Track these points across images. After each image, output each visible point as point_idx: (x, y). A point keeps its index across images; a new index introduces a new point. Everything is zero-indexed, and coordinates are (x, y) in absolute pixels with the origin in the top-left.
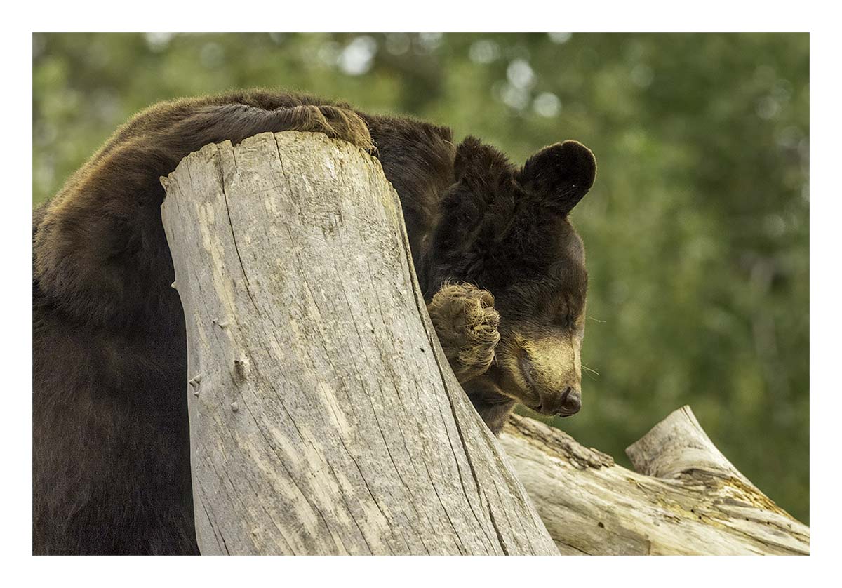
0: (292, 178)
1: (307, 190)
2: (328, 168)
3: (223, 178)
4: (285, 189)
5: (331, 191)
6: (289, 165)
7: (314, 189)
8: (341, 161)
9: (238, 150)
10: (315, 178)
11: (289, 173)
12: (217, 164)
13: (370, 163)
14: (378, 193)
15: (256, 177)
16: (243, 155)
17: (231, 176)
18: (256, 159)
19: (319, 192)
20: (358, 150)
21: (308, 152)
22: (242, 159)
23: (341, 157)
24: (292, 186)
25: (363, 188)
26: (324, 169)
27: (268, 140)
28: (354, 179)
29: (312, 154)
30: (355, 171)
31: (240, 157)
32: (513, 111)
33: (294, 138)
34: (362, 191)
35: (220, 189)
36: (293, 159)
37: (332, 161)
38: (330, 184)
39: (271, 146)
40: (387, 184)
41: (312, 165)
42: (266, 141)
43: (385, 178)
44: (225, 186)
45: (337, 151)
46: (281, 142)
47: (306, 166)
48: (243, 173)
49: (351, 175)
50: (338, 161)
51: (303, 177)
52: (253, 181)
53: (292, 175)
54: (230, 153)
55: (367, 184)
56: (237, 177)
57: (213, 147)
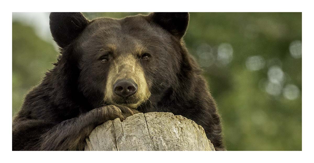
0: (154, 139)
1: (163, 145)
2: (174, 133)
3: (116, 139)
4: (151, 145)
5: (177, 145)
6: (153, 131)
7: (167, 144)
8: (182, 128)
9: (124, 124)
10: (168, 138)
11: (153, 135)
12: (112, 132)
13: (198, 129)
14: (203, 146)
15: (134, 138)
16: (127, 126)
17: (120, 138)
18: (134, 128)
19: (169, 146)
20: (191, 122)
21: (163, 124)
22: (127, 128)
23: (182, 126)
24: (155, 143)
25: (194, 143)
26: (172, 133)
27: (141, 117)
28: (189, 138)
29: (165, 125)
30: (189, 134)
31: (125, 127)
32: (272, 97)
33: (155, 117)
34: (194, 145)
35: (114, 145)
36: (154, 128)
37: (177, 129)
38: (176, 141)
39: (142, 121)
40: (208, 140)
41: (165, 131)
42: (139, 118)
43: (206, 137)
44: (117, 144)
45: (180, 123)
46: (148, 119)
47: (162, 131)
48: (127, 137)
49: (187, 136)
50: (180, 129)
51: (161, 138)
52: (133, 140)
53: (154, 137)
54: (120, 125)
55: (196, 141)
56: (123, 138)
57: (110, 123)
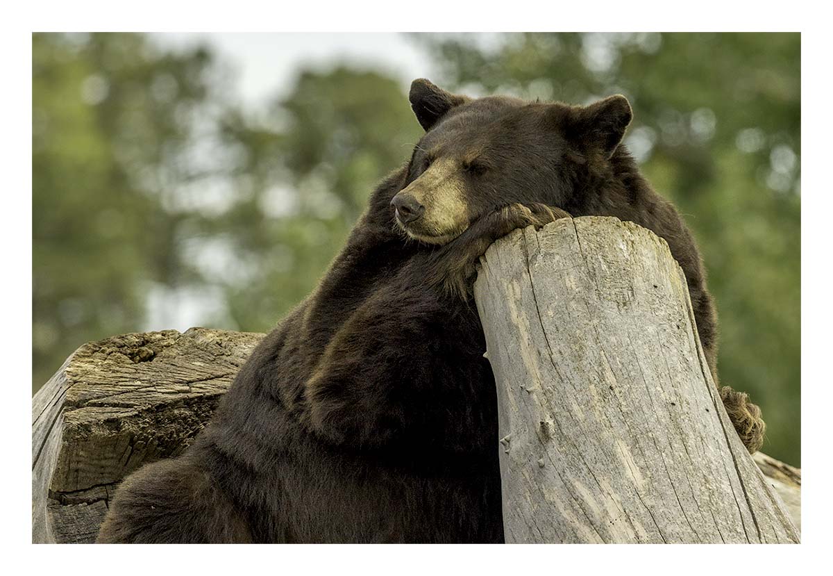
0: (589, 258)
1: (603, 269)
2: (621, 249)
3: (527, 259)
4: (583, 268)
5: (624, 270)
6: (587, 247)
7: (609, 268)
8: (633, 242)
9: (541, 234)
10: (610, 258)
11: (587, 253)
12: (522, 247)
13: (659, 243)
14: (666, 271)
15: (557, 258)
16: (545, 238)
17: (535, 257)
18: (557, 242)
19: (613, 270)
20: (647, 232)
21: (603, 235)
22: (544, 242)
23: (633, 239)
24: (590, 265)
25: (653, 266)
26: (617, 249)
27: (567, 225)
28: (644, 258)
29: (606, 236)
30: (645, 251)
31: (543, 240)
32: (776, 193)
33: (590, 223)
34: (652, 269)
35: (525, 269)
36: (590, 241)
37: (625, 243)
38: (623, 263)
39: (570, 230)
40: (674, 262)
41: (606, 246)
42: (565, 226)
43: (672, 257)
44: (530, 266)
45: (629, 233)
46: (579, 227)
47: (601, 247)
48: (546, 254)
49: (642, 255)
50: (630, 243)
51: (599, 257)
52: (555, 261)
53: (589, 255)
54: (535, 237)
55: (656, 263)
56: (540, 258)
57: (519, 233)
